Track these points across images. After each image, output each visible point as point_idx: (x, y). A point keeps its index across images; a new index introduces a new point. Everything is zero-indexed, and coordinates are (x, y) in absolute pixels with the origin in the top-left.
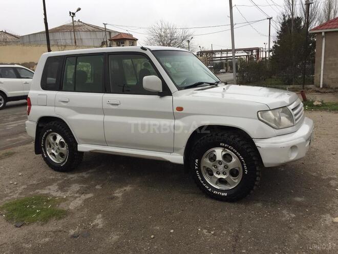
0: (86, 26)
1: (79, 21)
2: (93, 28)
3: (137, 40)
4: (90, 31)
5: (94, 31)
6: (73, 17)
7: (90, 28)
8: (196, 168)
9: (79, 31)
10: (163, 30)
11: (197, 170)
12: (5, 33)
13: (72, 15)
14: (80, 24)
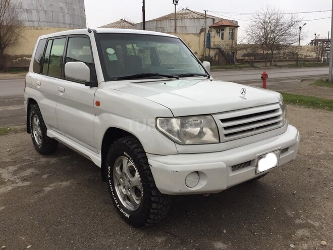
0: (192, 14)
1: (187, 9)
2: (198, 16)
3: (238, 26)
4: (195, 19)
5: (198, 18)
6: (175, 5)
7: (195, 16)
8: (109, 176)
9: (184, 19)
10: (268, 16)
11: (110, 179)
12: (125, 21)
13: (175, 3)
14: (187, 11)
